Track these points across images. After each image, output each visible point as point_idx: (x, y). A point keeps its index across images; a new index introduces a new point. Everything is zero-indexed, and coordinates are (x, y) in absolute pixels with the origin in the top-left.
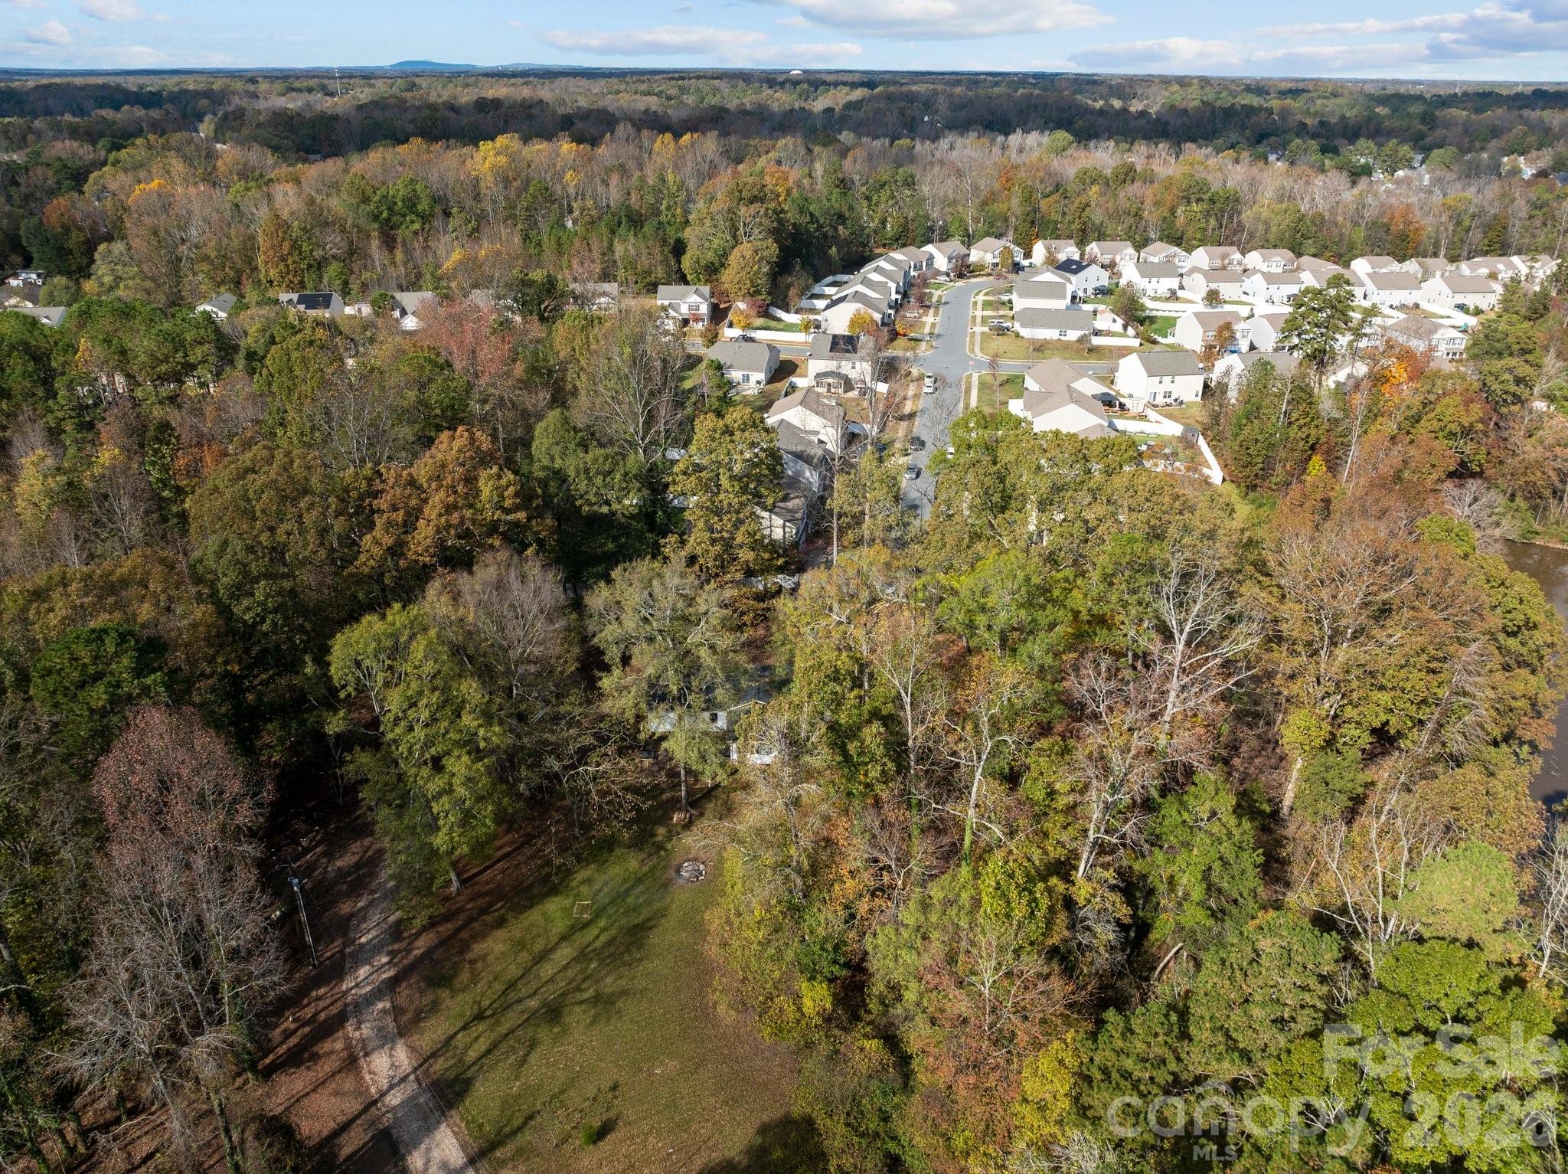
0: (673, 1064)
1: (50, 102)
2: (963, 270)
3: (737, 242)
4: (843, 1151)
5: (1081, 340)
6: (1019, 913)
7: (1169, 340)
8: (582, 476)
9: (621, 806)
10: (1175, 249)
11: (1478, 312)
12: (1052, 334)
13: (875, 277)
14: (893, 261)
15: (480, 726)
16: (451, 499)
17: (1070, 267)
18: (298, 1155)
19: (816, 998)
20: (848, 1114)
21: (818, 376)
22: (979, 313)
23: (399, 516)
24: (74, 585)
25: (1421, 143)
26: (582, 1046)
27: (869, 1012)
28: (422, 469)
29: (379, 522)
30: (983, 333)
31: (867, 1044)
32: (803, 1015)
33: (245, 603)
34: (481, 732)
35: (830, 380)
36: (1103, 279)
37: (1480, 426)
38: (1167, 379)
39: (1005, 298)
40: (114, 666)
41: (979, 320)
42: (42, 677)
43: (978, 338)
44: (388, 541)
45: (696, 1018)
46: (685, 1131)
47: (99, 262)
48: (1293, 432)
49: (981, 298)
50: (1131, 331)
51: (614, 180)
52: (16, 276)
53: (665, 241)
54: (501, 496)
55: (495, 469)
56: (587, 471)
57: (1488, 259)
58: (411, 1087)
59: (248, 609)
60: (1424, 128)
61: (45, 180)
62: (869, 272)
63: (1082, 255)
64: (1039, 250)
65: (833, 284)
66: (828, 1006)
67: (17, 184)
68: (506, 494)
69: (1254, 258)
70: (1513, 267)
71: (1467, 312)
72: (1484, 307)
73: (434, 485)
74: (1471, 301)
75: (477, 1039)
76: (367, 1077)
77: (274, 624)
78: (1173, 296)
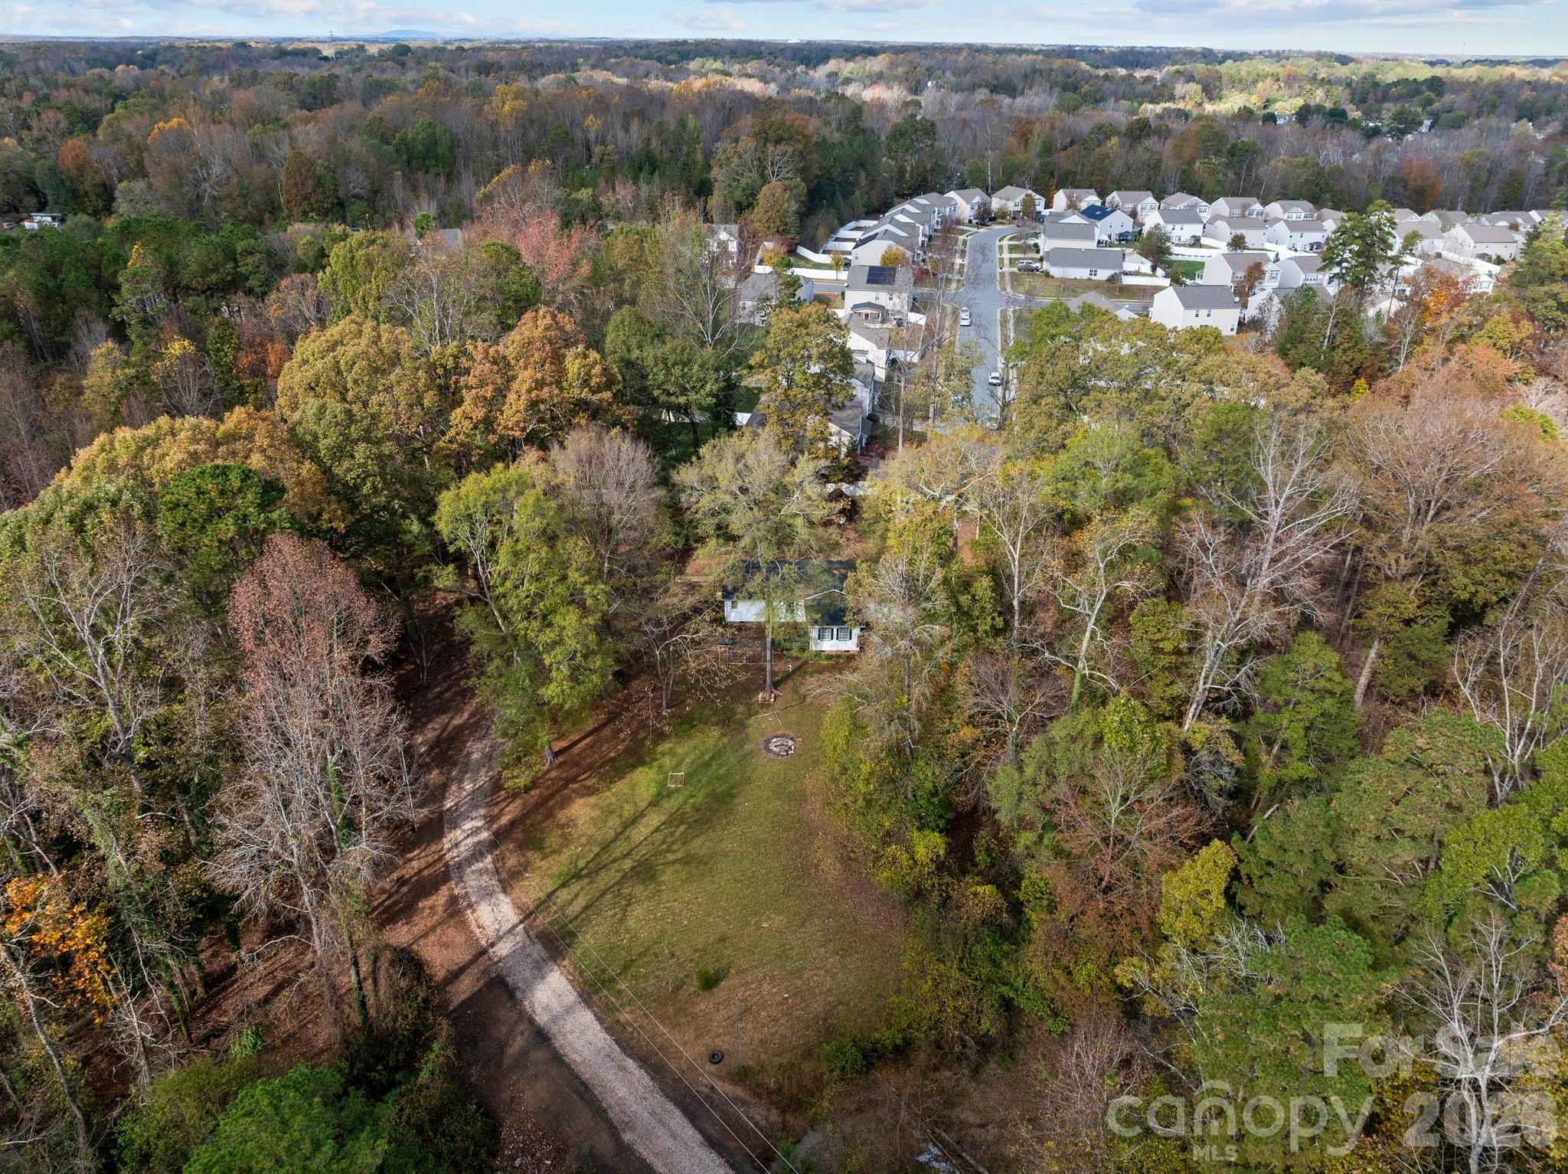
0: (779, 920)
1: (42, 64)
2: (985, 217)
3: (765, 181)
4: (959, 994)
5: (1112, 279)
6: (1142, 750)
7: (1198, 281)
8: (661, 366)
9: (716, 674)
10: (1195, 199)
11: (1500, 261)
12: (1082, 273)
13: (902, 218)
14: (917, 205)
15: (586, 583)
16: (539, 376)
17: (1093, 213)
18: (429, 988)
19: (929, 845)
20: (961, 961)
21: (855, 306)
22: (1006, 256)
23: (488, 392)
24: (183, 433)
25: (1428, 108)
26: (688, 903)
27: (975, 865)
28: (510, 345)
29: (468, 397)
30: (1012, 274)
31: (980, 889)
32: (915, 862)
33: (346, 464)
34: (588, 589)
35: (868, 311)
36: (1128, 225)
37: (1530, 343)
38: (1203, 312)
39: (1032, 242)
40: (240, 501)
41: (1007, 262)
42: (170, 509)
43: (1007, 278)
44: (479, 413)
45: (798, 877)
46: (799, 978)
47: (119, 200)
48: (1338, 355)
49: (1006, 242)
50: (1160, 272)
51: (635, 125)
52: (30, 219)
53: (690, 182)
54: (588, 374)
55: (581, 348)
56: (665, 361)
57: (1507, 213)
58: (519, 937)
59: (349, 470)
60: (1433, 95)
61: (58, 123)
62: (896, 214)
63: (1103, 203)
64: (1060, 198)
65: (857, 229)
66: (942, 852)
67: (29, 128)
68: (593, 372)
69: (1275, 208)
70: (1530, 220)
71: (1489, 260)
72: (1506, 257)
73: (522, 363)
74: (1493, 250)
75: (577, 896)
76: (477, 931)
77: (374, 487)
78: (1196, 242)
